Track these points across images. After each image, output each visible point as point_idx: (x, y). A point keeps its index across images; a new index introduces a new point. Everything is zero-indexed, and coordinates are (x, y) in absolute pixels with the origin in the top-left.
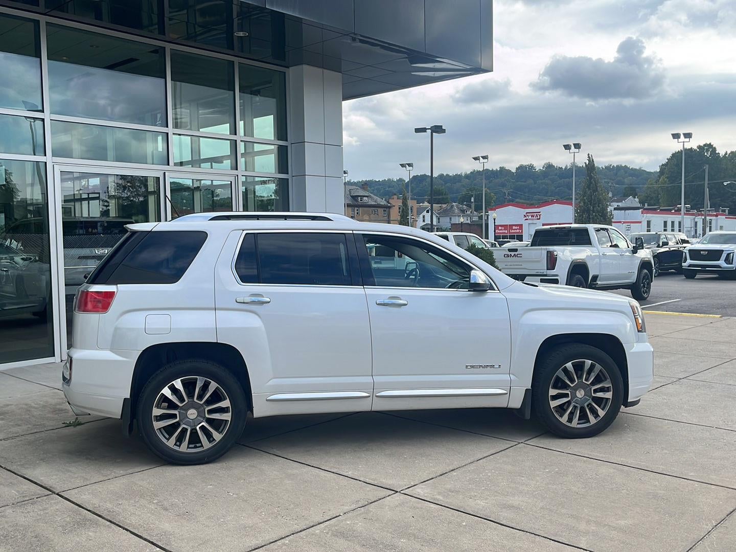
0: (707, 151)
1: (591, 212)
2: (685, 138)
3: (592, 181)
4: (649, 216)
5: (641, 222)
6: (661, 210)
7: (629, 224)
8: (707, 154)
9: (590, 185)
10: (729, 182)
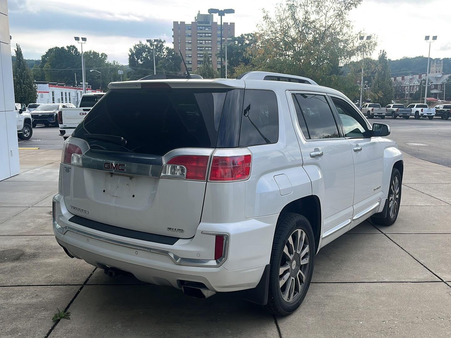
0: (73, 50)
1: (22, 84)
2: (83, 40)
3: (21, 63)
4: (53, 89)
5: (48, 92)
6: (58, 85)
7: (43, 93)
8: (73, 52)
9: (19, 66)
10: (93, 70)
